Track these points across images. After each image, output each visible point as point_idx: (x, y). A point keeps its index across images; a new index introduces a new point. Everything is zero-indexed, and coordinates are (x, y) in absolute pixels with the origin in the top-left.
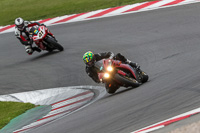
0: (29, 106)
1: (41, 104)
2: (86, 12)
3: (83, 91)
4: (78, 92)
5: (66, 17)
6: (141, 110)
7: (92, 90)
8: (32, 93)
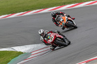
0: (20, 53)
1: (26, 52)
2: (48, 8)
5: (38, 10)
8: (22, 47)
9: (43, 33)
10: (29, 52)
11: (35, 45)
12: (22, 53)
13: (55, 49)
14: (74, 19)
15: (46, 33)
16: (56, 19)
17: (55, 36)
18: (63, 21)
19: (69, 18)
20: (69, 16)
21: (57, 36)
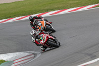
1: (8, 60)
3: (29, 54)
4: (27, 54)
6: (58, 63)
7: (33, 54)
9: (35, 34)
10: (12, 60)
11: (18, 53)
12: (4, 61)
13: (46, 50)
14: (51, 23)
15: (38, 34)
16: (33, 23)
17: (47, 37)
18: (42, 25)
19: (47, 23)
20: (46, 21)
21: (49, 37)
